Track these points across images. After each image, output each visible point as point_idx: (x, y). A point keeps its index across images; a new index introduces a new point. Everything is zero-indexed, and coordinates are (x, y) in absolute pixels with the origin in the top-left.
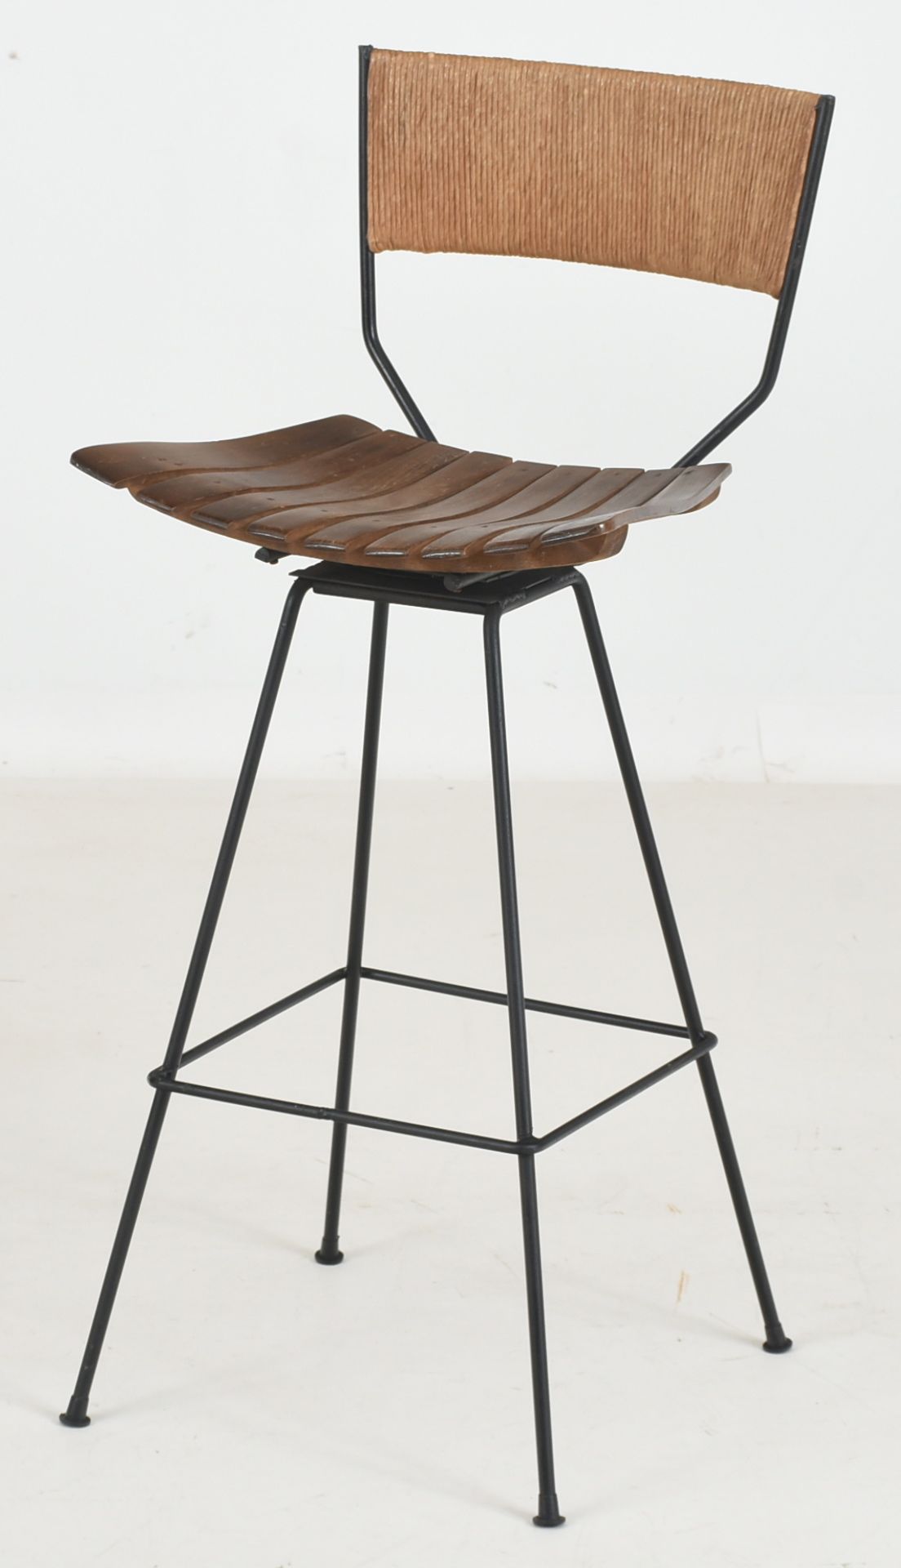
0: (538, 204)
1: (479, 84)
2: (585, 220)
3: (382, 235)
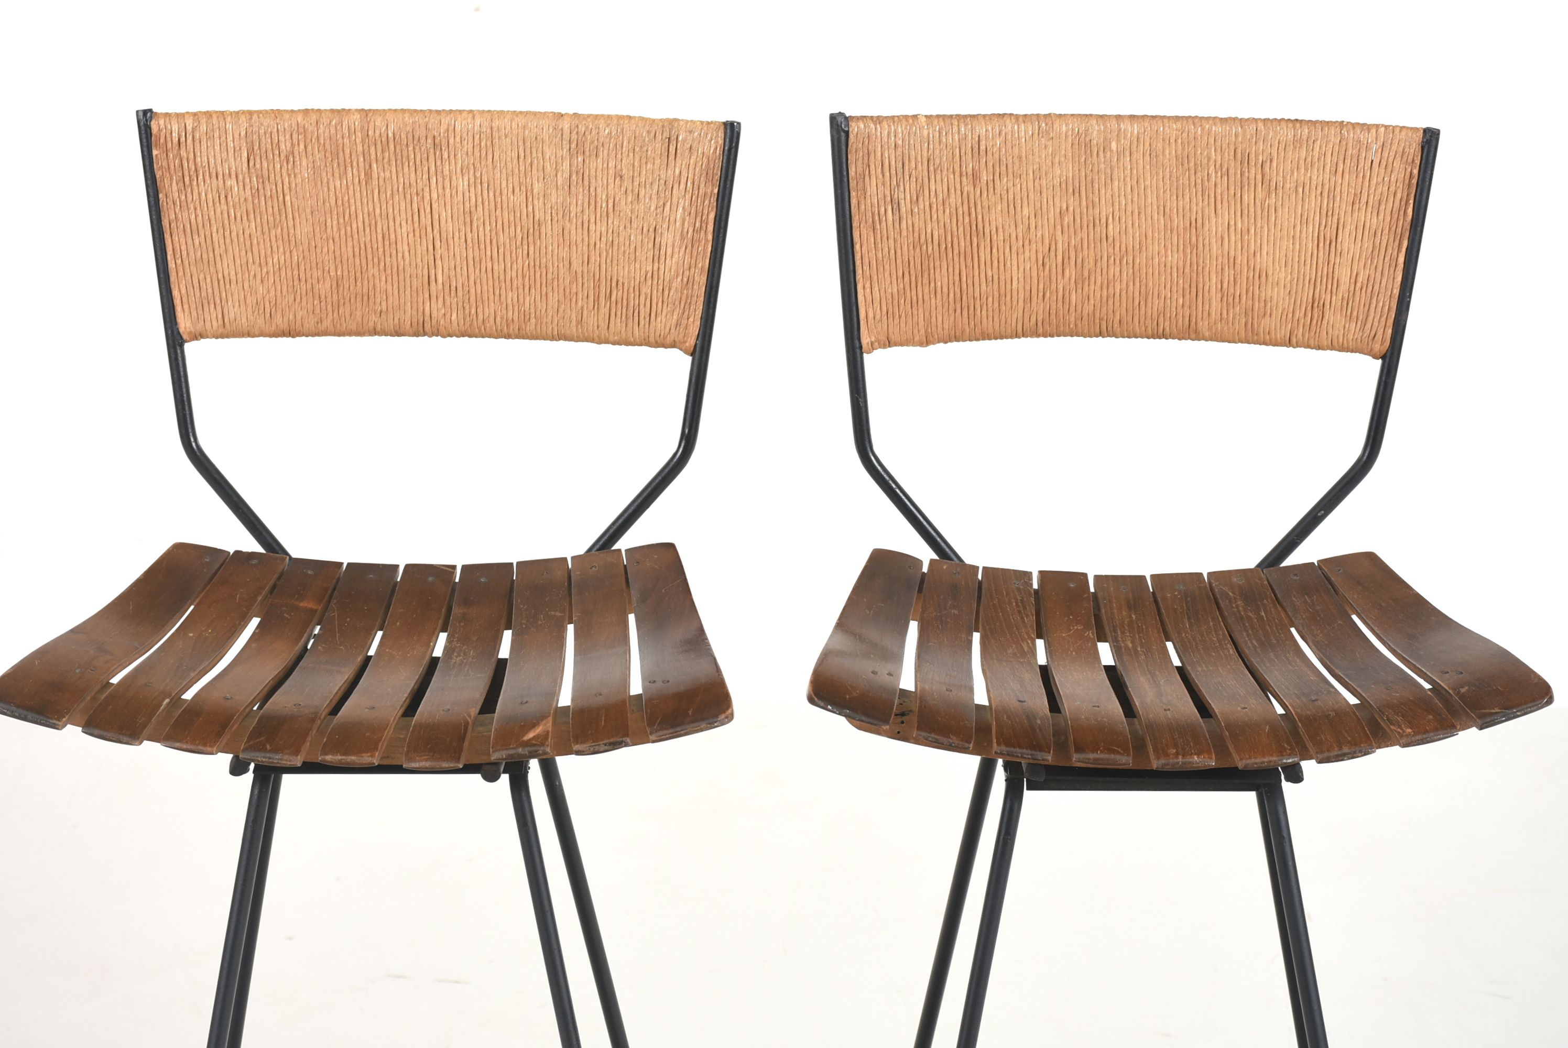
0: (1060, 277)
1: (983, 147)
2: (1118, 290)
3: (878, 333)
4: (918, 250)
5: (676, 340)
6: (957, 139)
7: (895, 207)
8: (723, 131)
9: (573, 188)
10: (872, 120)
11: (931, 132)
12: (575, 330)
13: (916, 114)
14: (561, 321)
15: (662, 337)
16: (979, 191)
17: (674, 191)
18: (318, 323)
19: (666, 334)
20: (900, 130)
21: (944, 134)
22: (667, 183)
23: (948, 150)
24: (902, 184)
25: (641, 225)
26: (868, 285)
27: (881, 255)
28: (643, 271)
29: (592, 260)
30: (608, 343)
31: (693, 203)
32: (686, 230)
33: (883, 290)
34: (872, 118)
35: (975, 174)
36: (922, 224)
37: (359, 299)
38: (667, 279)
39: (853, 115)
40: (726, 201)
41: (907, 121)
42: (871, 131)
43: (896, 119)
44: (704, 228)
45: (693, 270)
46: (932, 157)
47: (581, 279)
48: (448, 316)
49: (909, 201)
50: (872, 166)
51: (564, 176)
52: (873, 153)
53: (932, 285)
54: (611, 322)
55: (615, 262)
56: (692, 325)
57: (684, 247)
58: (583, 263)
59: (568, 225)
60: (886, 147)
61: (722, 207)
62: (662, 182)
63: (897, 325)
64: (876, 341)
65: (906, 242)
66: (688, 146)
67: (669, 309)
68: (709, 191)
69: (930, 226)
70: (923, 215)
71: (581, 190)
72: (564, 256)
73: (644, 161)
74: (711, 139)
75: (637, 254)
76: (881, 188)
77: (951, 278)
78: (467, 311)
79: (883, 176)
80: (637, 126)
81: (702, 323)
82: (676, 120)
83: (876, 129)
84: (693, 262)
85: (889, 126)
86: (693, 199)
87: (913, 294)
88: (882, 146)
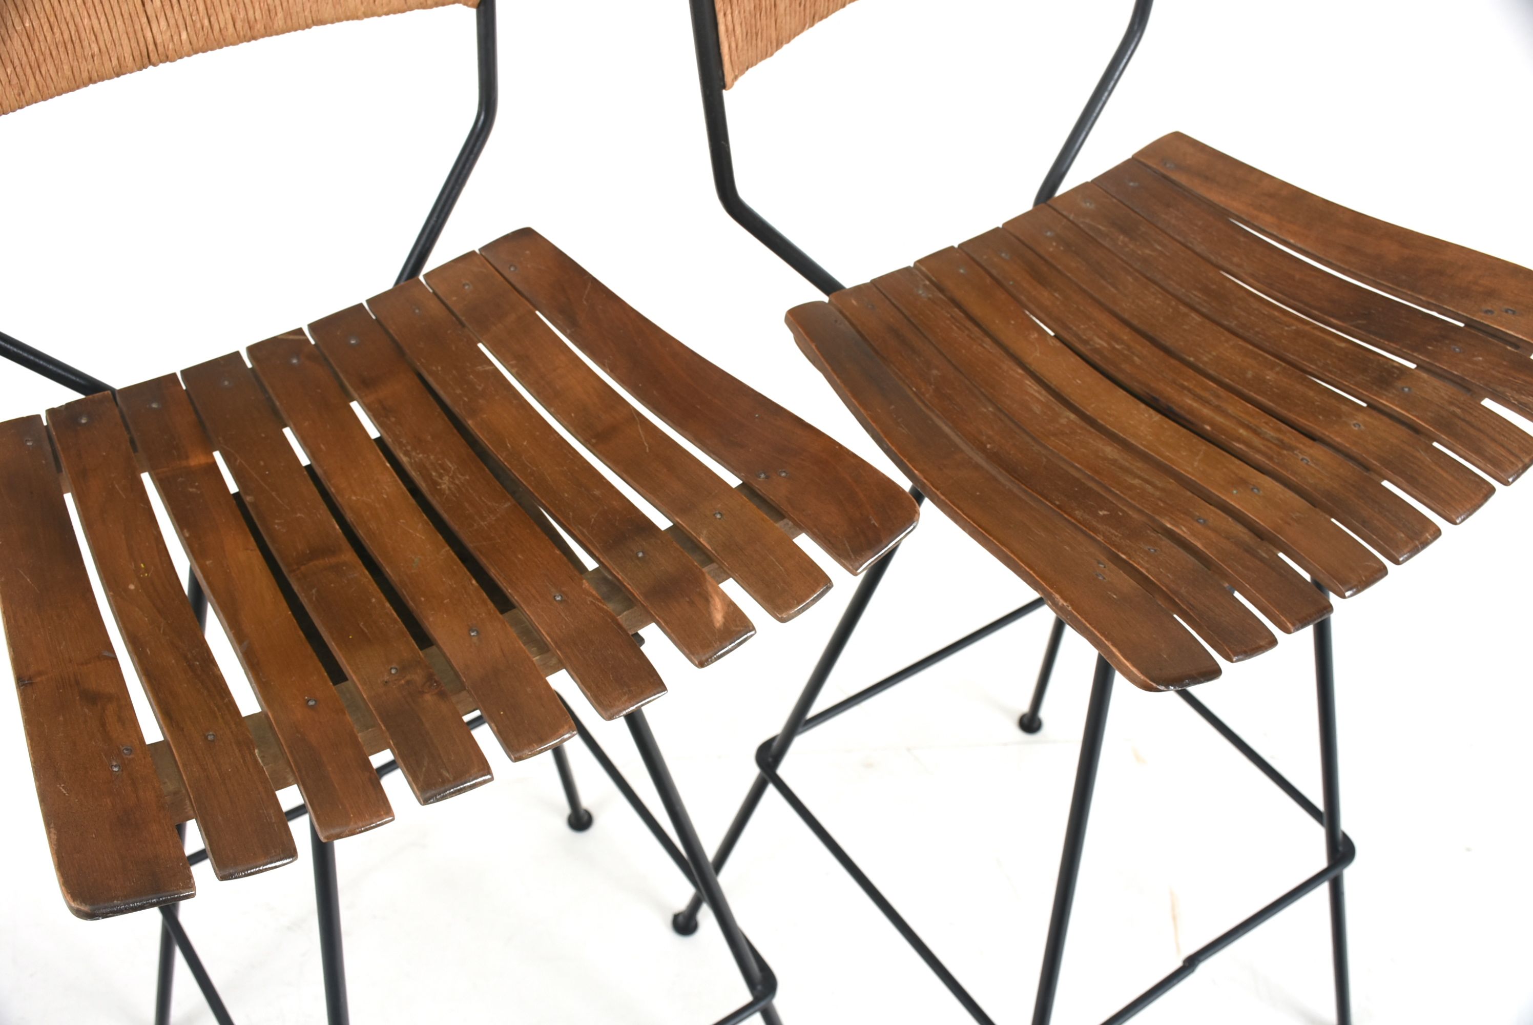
18: (19, 95)
37: (62, 50)
48: (176, 38)
78: (199, 25)
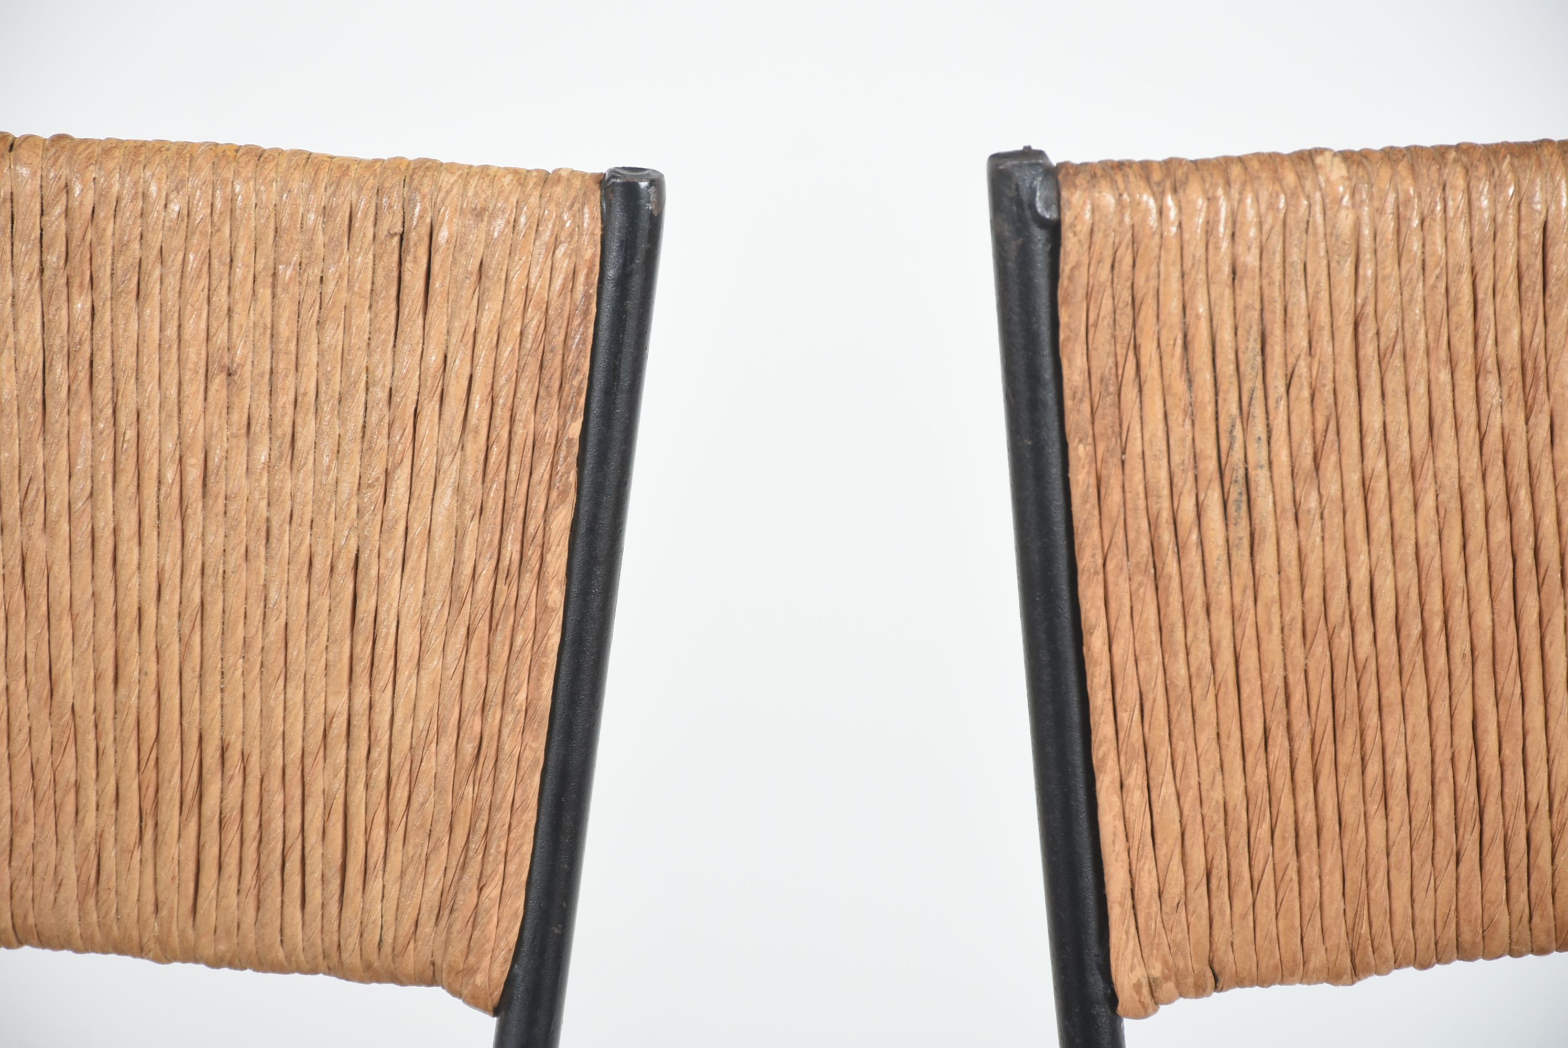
4: (1320, 648)
5: (438, 960)
6: (1463, 242)
7: (1233, 496)
8: (598, 214)
9: (56, 413)
10: (1148, 179)
11: (1366, 219)
12: (73, 915)
13: (1308, 146)
14: (23, 882)
15: (387, 948)
16: (1546, 425)
17: (423, 429)
19: (401, 941)
20: (1251, 214)
21: (1416, 223)
22: (396, 399)
23: (1431, 281)
24: (1258, 411)
25: (304, 550)
26: (1136, 779)
27: (1183, 671)
28: (316, 713)
29: (131, 671)
30: (196, 961)
31: (490, 476)
32: (467, 570)
33: (1190, 798)
34: (1146, 166)
35: (1529, 365)
36: (1335, 554)
38: (402, 746)
39: (1077, 160)
40: (613, 465)
41: (1277, 179)
42: (1144, 220)
43: (1236, 171)
44: (534, 563)
45: (494, 714)
46: (1370, 309)
47: (92, 736)
49: (1286, 471)
50: (1148, 349)
51: (22, 368)
52: (1150, 301)
53: (1374, 768)
54: (202, 891)
55: (214, 679)
56: (495, 911)
57: (463, 631)
58: (97, 678)
59: (40, 543)
60: (1202, 276)
61: (599, 488)
62: (380, 394)
63: (1244, 917)
64: (1166, 978)
65: (1276, 621)
66: (474, 265)
67: (410, 849)
68: (550, 429)
69: (1363, 557)
70: (1338, 519)
71: (86, 418)
72: (30, 655)
73: (311, 316)
74: (556, 243)
75: (293, 653)
76: (1181, 429)
77: (1442, 739)
79: (1190, 382)
80: (285, 188)
81: (532, 904)
82: (427, 166)
83: (1161, 212)
84: (496, 682)
85: (1211, 200)
86: (492, 459)
87: (1301, 804)
88: (1183, 275)
